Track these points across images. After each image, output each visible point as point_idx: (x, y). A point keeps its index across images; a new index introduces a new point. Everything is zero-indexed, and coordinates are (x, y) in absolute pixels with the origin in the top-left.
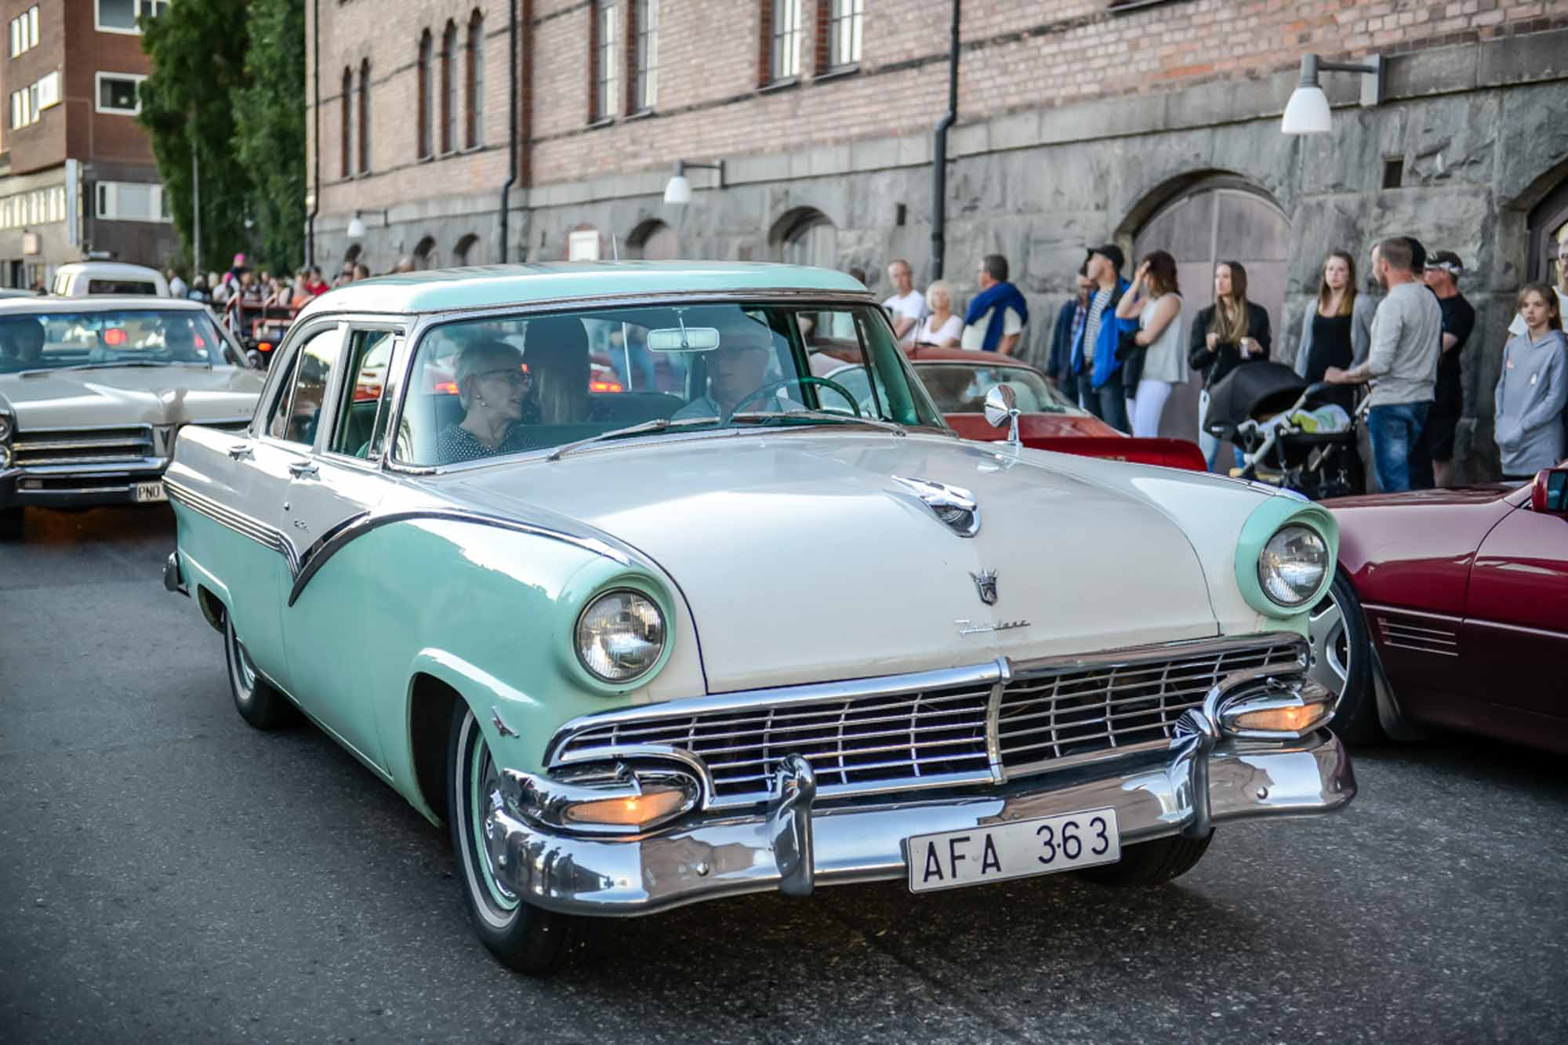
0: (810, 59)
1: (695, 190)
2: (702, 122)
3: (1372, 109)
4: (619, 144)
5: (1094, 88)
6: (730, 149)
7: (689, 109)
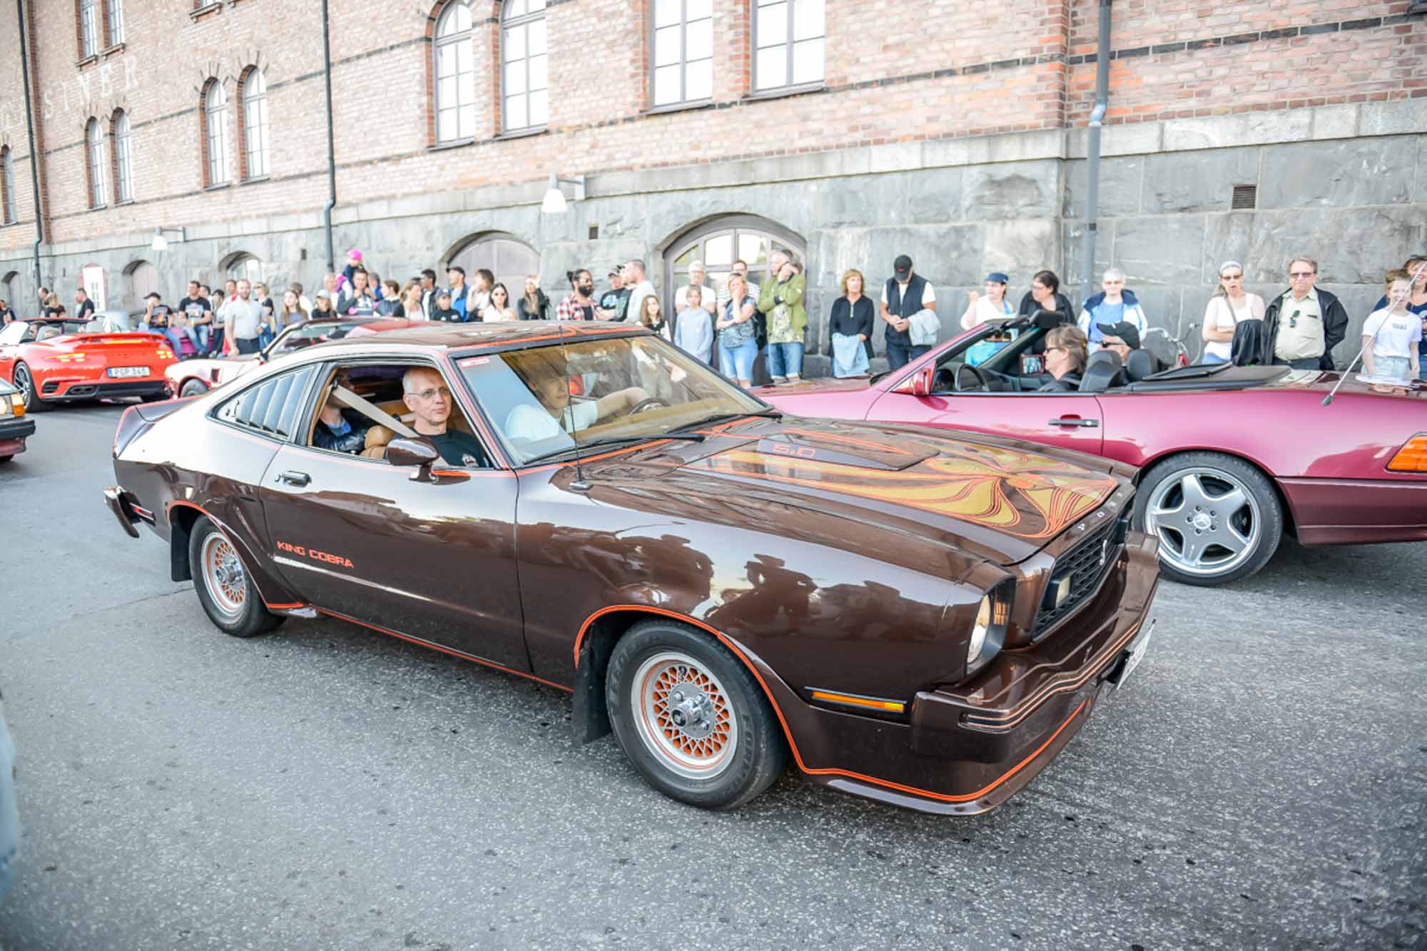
0: (237, 173)
1: (169, 243)
2: (168, 206)
3: (581, 201)
4: (111, 219)
5: (420, 189)
6: (188, 221)
7: (158, 199)
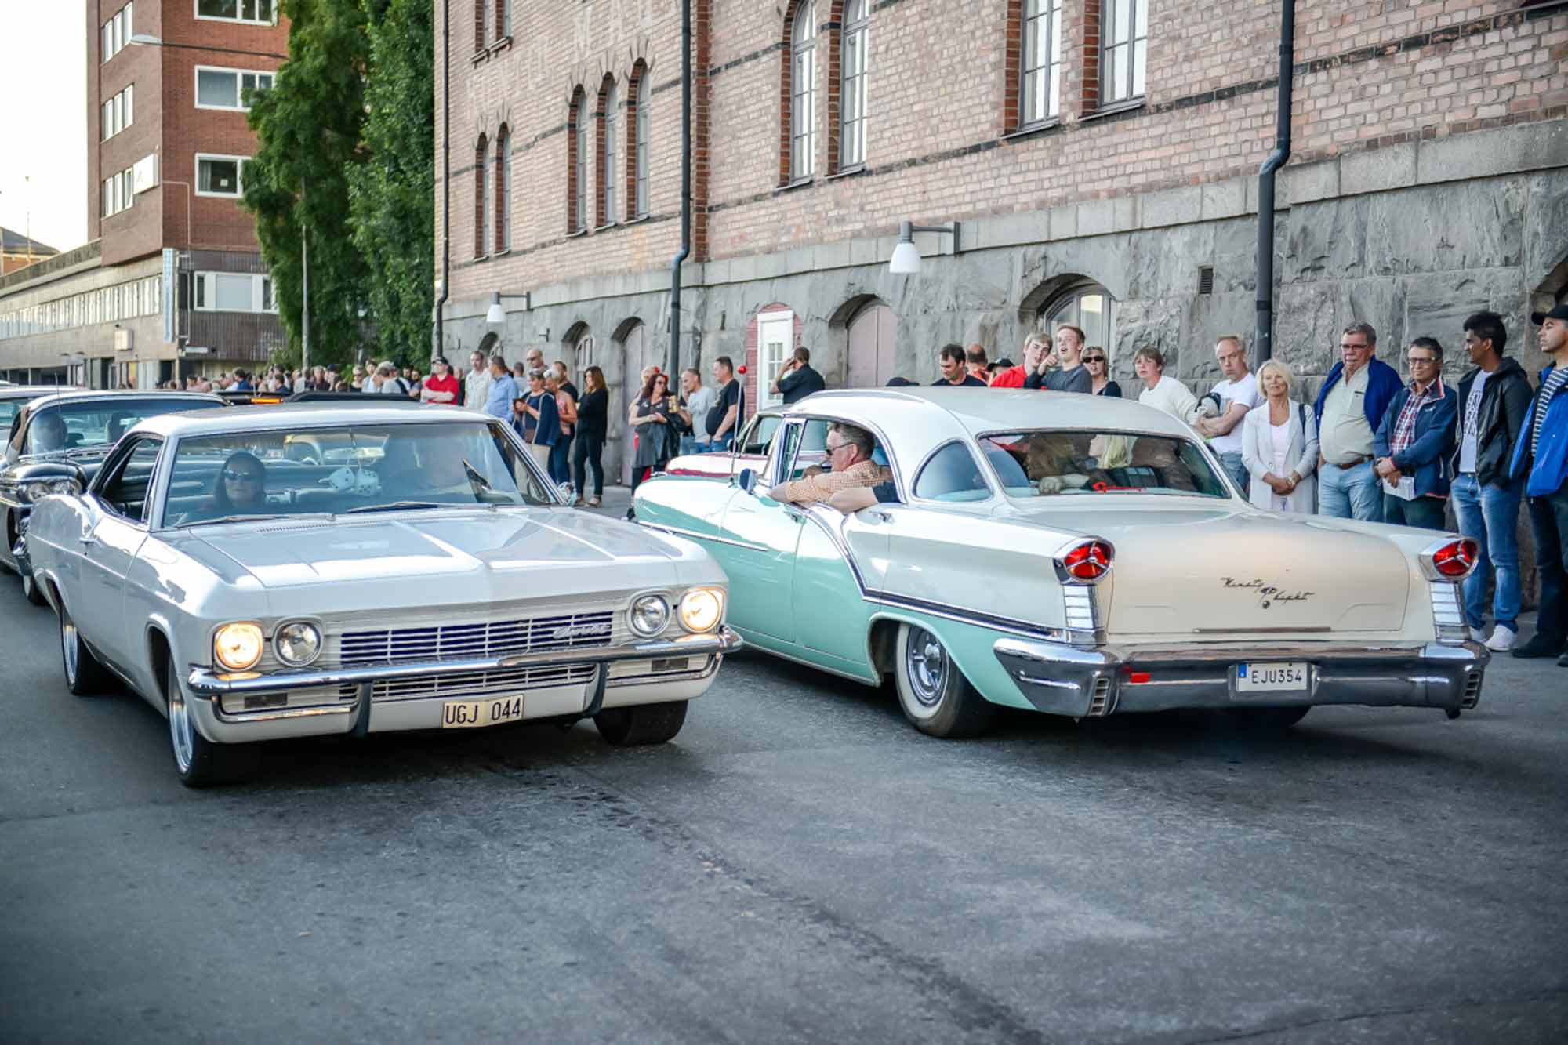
0: (1076, 97)
1: (923, 258)
2: (930, 177)
4: (819, 208)
5: (1500, 111)
6: (968, 208)
7: (912, 163)
